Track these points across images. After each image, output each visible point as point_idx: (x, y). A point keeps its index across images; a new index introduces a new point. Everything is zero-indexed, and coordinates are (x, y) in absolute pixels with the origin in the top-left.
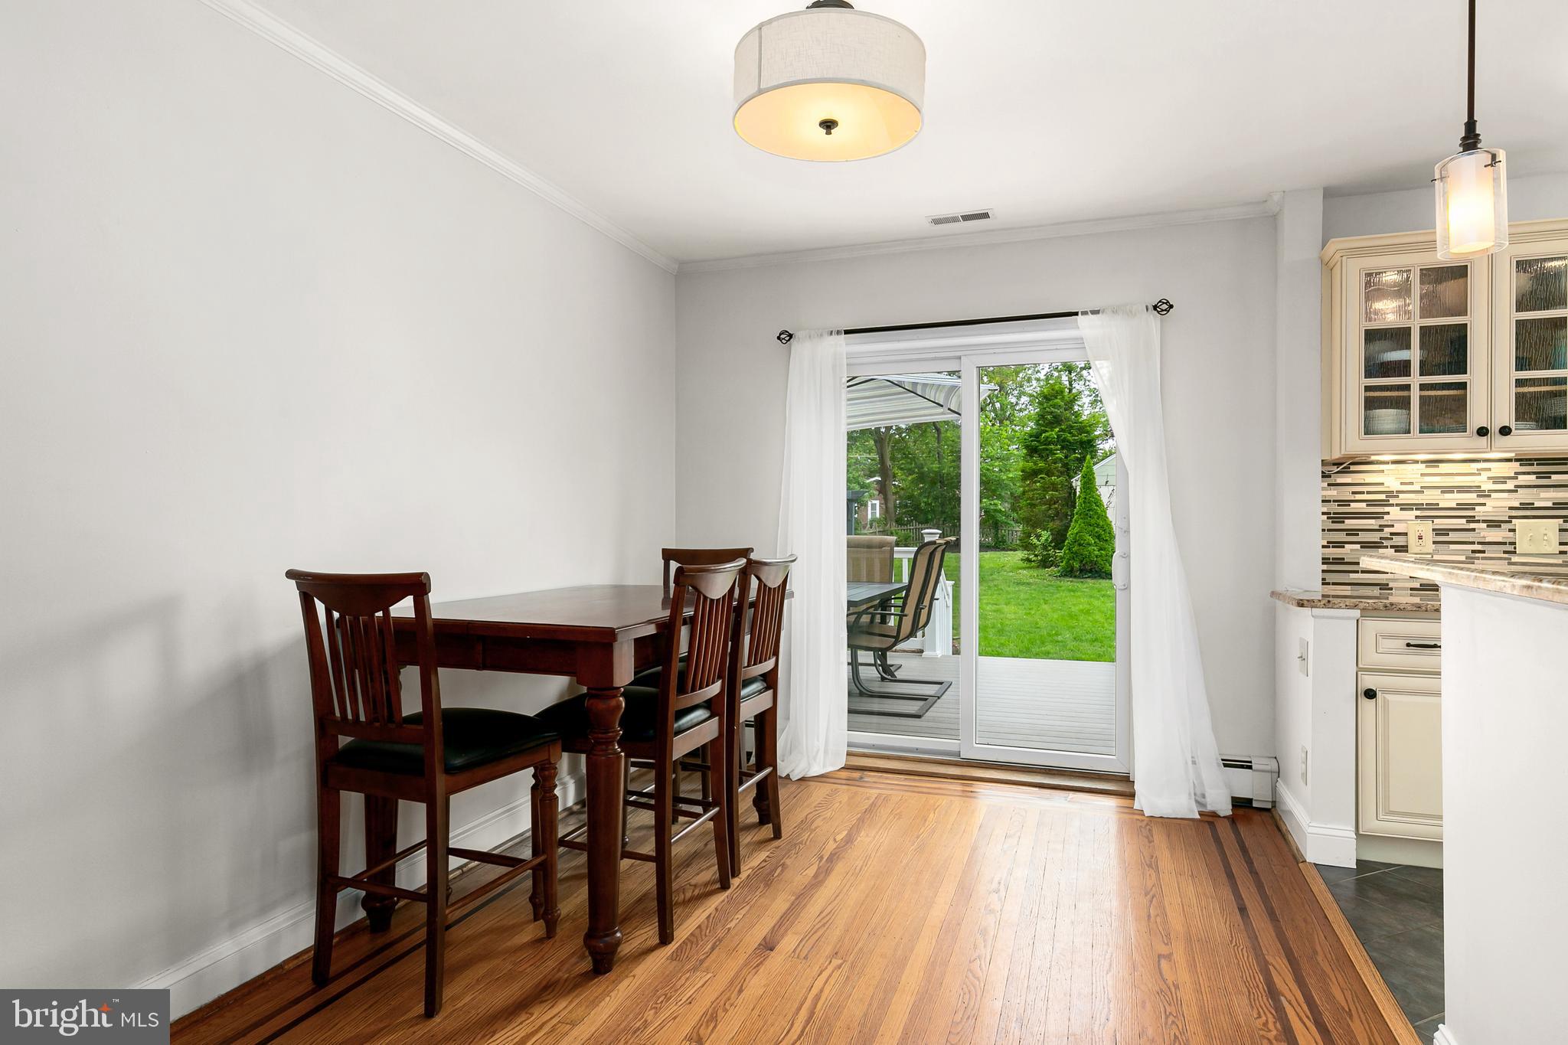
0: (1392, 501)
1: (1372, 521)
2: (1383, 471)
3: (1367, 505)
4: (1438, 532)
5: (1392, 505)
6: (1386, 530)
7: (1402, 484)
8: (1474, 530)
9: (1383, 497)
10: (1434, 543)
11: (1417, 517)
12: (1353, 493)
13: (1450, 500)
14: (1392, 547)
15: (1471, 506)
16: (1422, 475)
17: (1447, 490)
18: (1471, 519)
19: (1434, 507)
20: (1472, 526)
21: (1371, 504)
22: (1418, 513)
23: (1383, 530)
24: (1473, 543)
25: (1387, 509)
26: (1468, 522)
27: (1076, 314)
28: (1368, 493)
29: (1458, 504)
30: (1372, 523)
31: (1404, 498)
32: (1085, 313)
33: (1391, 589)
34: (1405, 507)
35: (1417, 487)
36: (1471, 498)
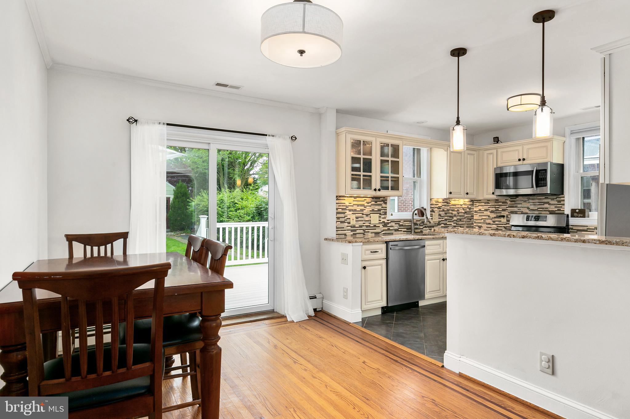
0: (347, 209)
1: (343, 215)
2: (345, 199)
3: (342, 210)
4: (357, 218)
5: (347, 210)
6: (346, 217)
7: (349, 203)
8: (363, 217)
9: (345, 207)
10: (356, 221)
11: (352, 213)
12: (339, 206)
13: (358, 208)
14: (347, 222)
15: (362, 210)
16: (353, 201)
17: (358, 205)
18: (363, 214)
19: (355, 210)
20: (363, 216)
21: (343, 209)
22: (352, 212)
23: (345, 218)
24: (363, 221)
25: (346, 211)
26: (362, 215)
27: (266, 135)
28: (342, 206)
29: (360, 210)
30: (342, 215)
31: (350, 208)
32: (269, 135)
33: (347, 235)
34: (350, 210)
35: (352, 205)
36: (362, 208)
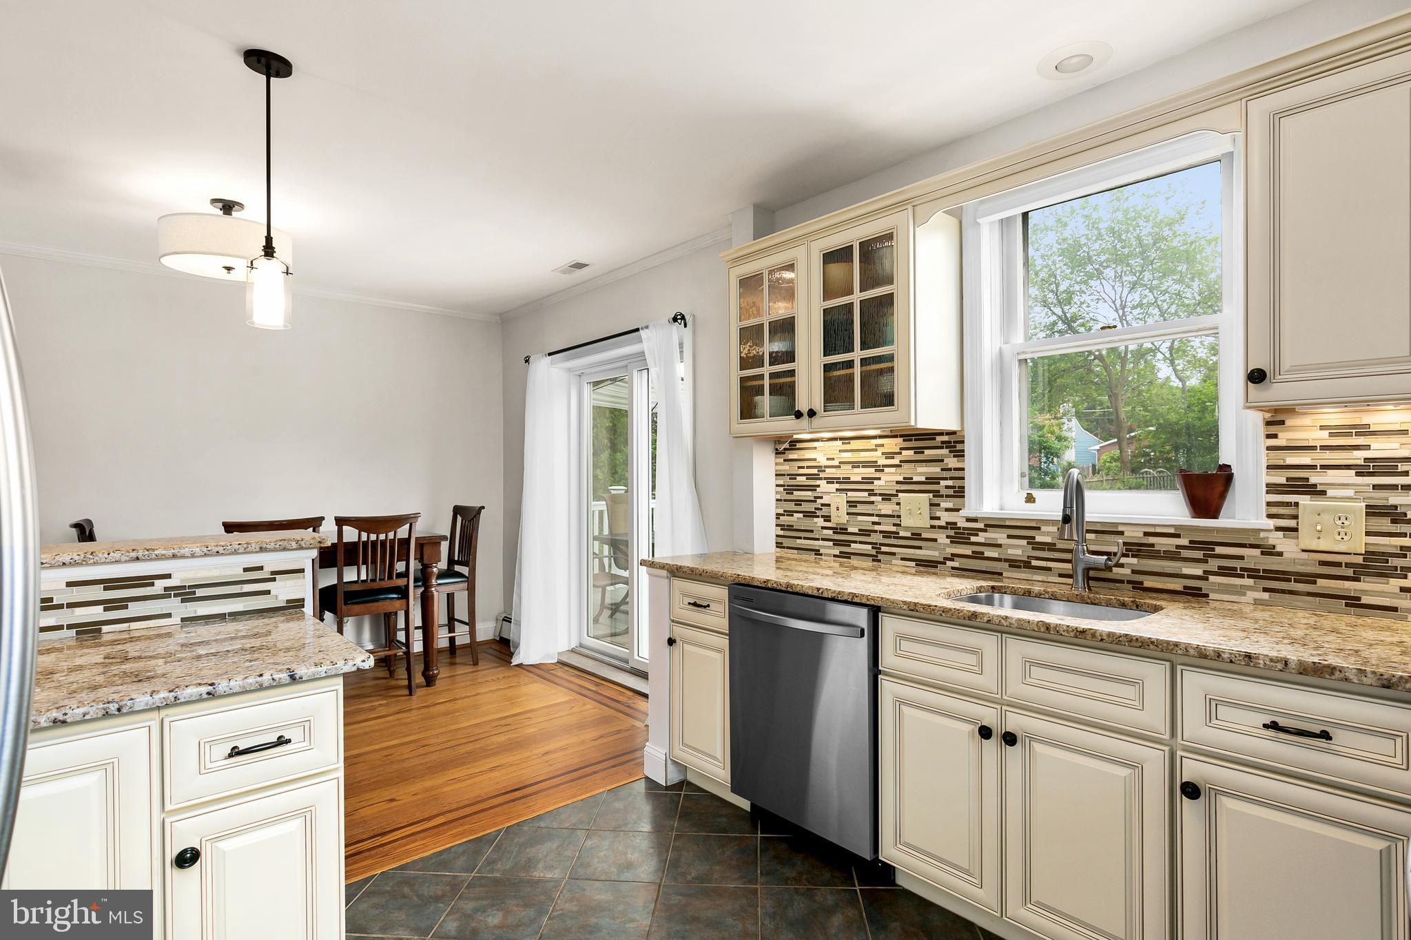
0: (822, 475)
1: (809, 493)
2: (815, 448)
3: (807, 479)
4: (852, 504)
5: (821, 479)
6: (819, 501)
7: (828, 459)
8: (872, 503)
9: (815, 471)
10: (848, 514)
11: (837, 490)
12: (799, 467)
13: (857, 474)
14: (822, 516)
15: (869, 480)
16: (840, 451)
17: (855, 465)
18: (871, 493)
19: (847, 480)
20: (873, 498)
21: (810, 477)
22: (837, 486)
23: (816, 501)
24: (872, 515)
25: (818, 482)
26: (869, 495)
27: (637, 330)
28: (808, 467)
29: (863, 478)
30: (809, 495)
31: (830, 472)
32: (642, 329)
33: (821, 555)
34: (830, 481)
35: (836, 463)
36: (870, 472)
